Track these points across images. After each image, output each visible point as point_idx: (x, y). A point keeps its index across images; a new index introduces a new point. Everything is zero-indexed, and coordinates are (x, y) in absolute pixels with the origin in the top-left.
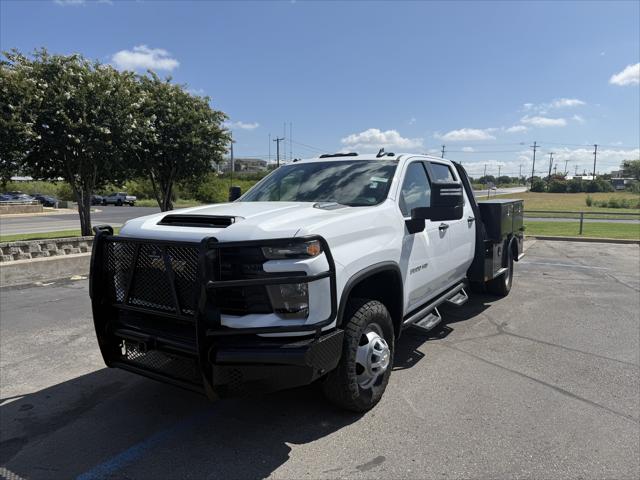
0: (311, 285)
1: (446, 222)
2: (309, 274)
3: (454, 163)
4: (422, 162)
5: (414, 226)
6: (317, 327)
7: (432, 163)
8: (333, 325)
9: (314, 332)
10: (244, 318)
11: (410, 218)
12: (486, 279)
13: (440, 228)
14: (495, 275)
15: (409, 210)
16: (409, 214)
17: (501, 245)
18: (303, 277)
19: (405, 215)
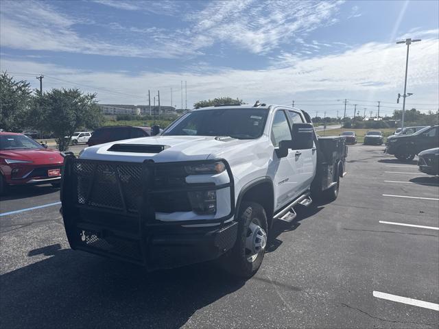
0: (218, 192)
1: (300, 151)
2: (217, 184)
3: (303, 111)
4: (284, 110)
5: (280, 153)
6: (221, 220)
7: (290, 111)
8: (232, 219)
9: (219, 224)
10: (171, 215)
11: (278, 148)
12: (323, 189)
13: (296, 155)
14: (329, 187)
15: (277, 142)
16: (278, 145)
17: (332, 167)
18: (213, 187)
19: (275, 145)
